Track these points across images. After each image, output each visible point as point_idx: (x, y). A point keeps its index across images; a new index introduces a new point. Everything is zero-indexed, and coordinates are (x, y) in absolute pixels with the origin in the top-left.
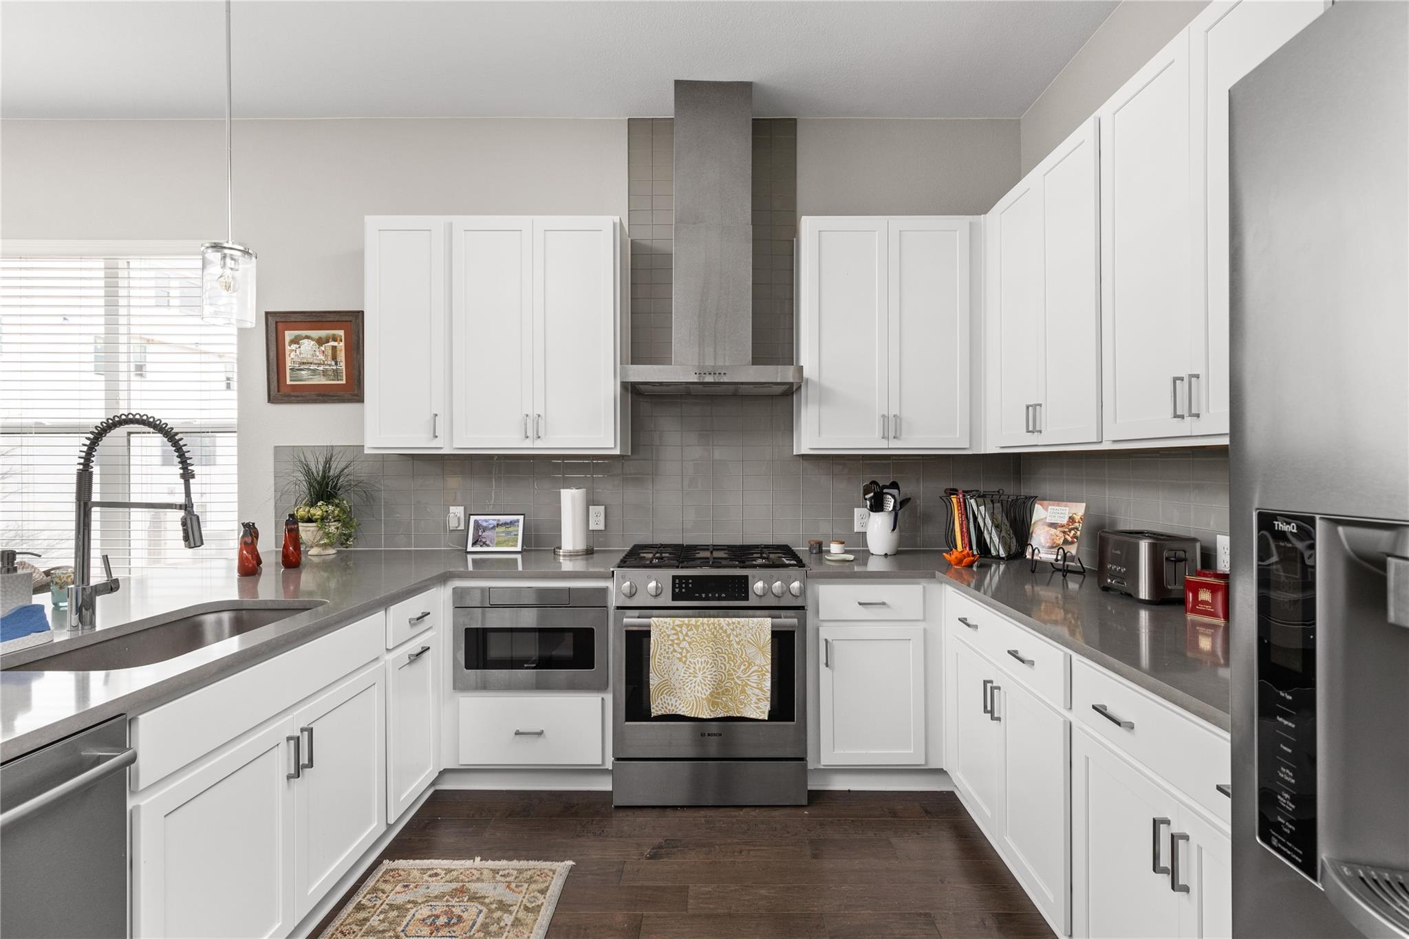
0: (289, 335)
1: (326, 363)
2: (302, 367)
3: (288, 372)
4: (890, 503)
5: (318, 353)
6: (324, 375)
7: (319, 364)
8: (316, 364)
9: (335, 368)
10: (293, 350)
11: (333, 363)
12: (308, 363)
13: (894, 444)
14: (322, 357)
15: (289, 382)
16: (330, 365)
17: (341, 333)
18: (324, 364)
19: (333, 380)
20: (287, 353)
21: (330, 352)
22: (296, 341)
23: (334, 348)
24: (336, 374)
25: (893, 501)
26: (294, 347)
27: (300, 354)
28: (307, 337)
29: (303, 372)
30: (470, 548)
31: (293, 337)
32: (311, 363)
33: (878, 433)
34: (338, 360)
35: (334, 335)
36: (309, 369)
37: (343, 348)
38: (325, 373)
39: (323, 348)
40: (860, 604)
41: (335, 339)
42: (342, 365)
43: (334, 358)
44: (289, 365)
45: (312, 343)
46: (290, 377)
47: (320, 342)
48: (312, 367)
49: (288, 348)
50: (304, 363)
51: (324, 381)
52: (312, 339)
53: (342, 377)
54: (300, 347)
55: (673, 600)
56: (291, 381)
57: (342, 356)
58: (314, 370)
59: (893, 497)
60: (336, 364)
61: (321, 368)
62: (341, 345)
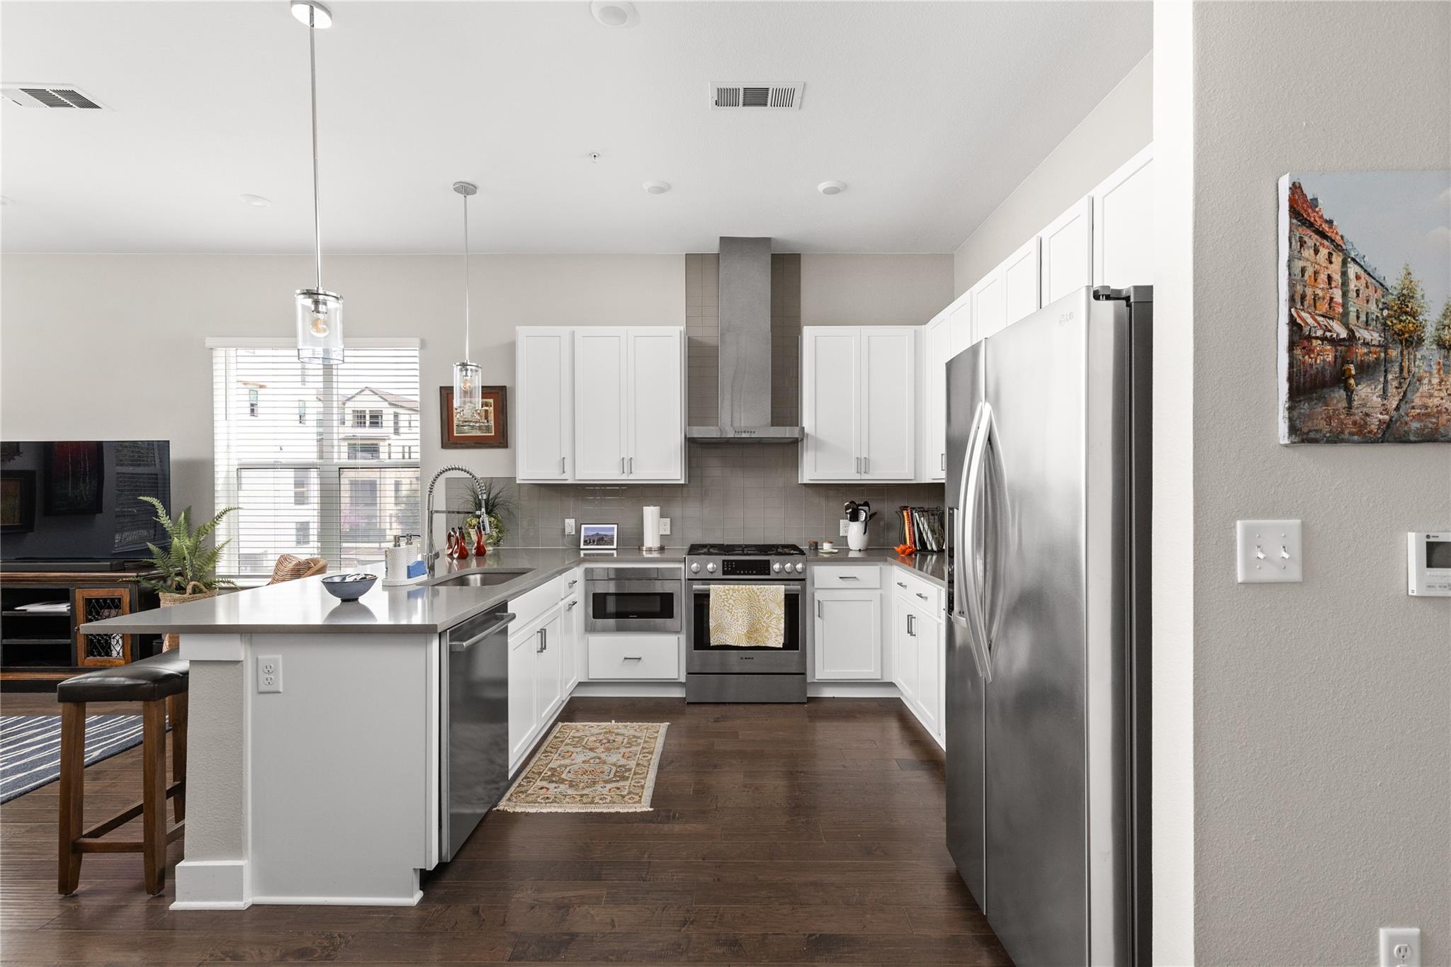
1: (481, 421)
2: (464, 424)
3: (455, 425)
4: (863, 516)
5: (475, 415)
6: (479, 430)
7: (476, 422)
8: (474, 422)
9: (487, 424)
10: (459, 412)
11: (486, 421)
12: (469, 421)
13: (865, 476)
14: (479, 418)
15: (455, 435)
16: (484, 423)
17: (491, 401)
18: (479, 422)
19: (485, 433)
20: (454, 414)
21: (484, 413)
23: (486, 411)
24: (488, 429)
25: (865, 514)
27: (463, 415)
29: (465, 428)
30: (582, 546)
32: (471, 422)
33: (854, 470)
34: (489, 419)
35: (486, 402)
36: (469, 426)
37: (493, 411)
38: (480, 428)
39: (479, 411)
40: (841, 578)
41: (487, 405)
42: (492, 423)
43: (486, 418)
44: (455, 422)
46: (457, 431)
48: (471, 424)
49: (455, 411)
50: (466, 421)
51: (479, 434)
53: (493, 430)
54: (463, 411)
55: (724, 574)
56: (457, 433)
57: (491, 417)
58: (473, 426)
59: (865, 511)
60: (488, 422)
61: (477, 425)
62: (491, 409)
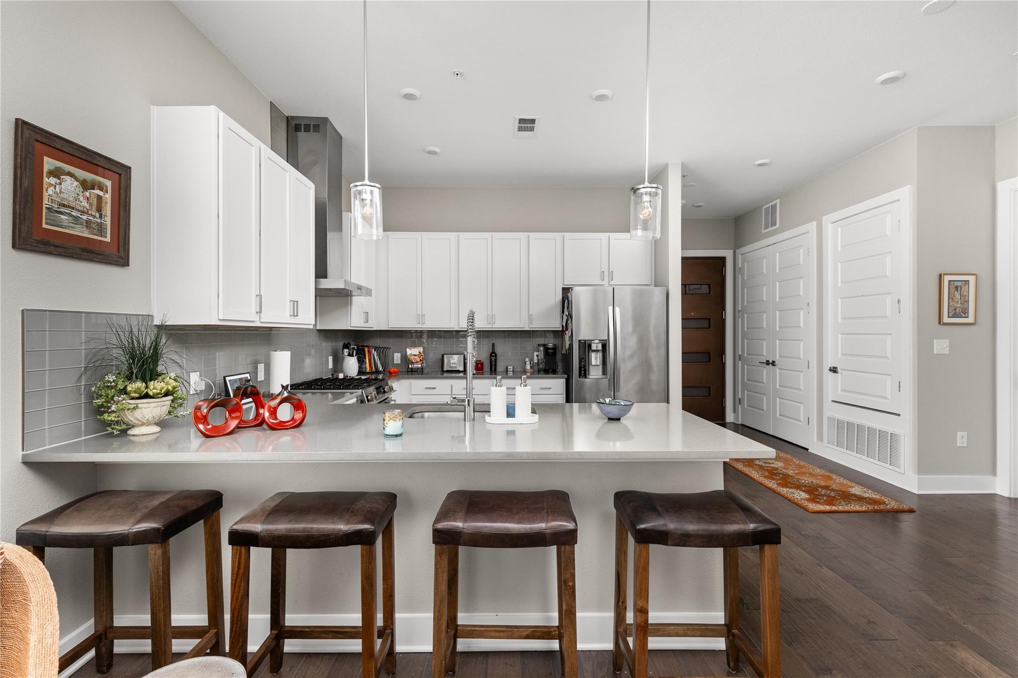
0: (49, 163)
1: (90, 212)
2: (62, 210)
3: (44, 211)
5: (81, 199)
6: (87, 227)
7: (83, 212)
8: (79, 211)
9: (99, 221)
10: (52, 184)
11: (98, 215)
12: (70, 207)
14: (88, 206)
15: (44, 225)
16: (94, 217)
17: (108, 183)
18: (87, 213)
19: (96, 235)
20: (45, 186)
21: (96, 201)
22: (56, 173)
23: (99, 198)
26: (53, 180)
27: (61, 192)
28: (70, 174)
29: (62, 217)
31: (52, 168)
32: (73, 208)
33: (363, 320)
35: (100, 182)
36: (70, 215)
37: (110, 202)
38: (88, 224)
39: (87, 194)
41: (101, 189)
42: (108, 221)
43: (99, 209)
44: (46, 202)
45: (76, 183)
46: (46, 219)
47: (86, 185)
48: (74, 213)
49: (46, 180)
50: (64, 206)
51: (86, 234)
52: (76, 179)
53: (106, 234)
54: (60, 184)
56: (47, 224)
57: (108, 209)
58: (76, 218)
60: (101, 217)
61: (85, 217)
62: (108, 197)
